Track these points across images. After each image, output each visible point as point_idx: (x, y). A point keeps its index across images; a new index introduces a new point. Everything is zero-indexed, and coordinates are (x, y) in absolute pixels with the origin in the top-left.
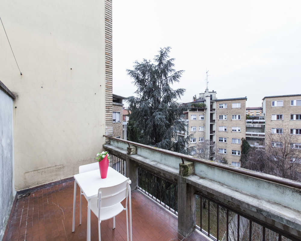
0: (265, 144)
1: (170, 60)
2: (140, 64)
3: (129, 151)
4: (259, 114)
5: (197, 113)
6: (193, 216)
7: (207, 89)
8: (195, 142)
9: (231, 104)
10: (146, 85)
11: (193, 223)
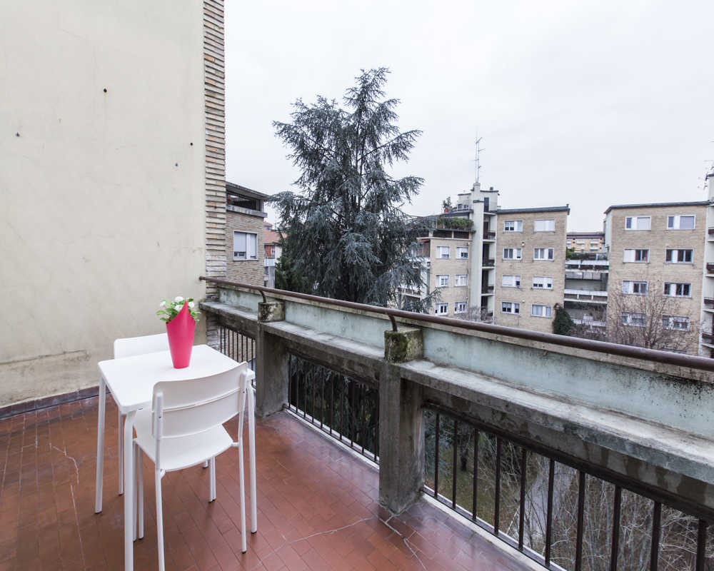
0: (608, 318)
1: (386, 104)
2: (310, 109)
3: (262, 312)
4: (596, 248)
5: (451, 242)
6: (419, 463)
7: (477, 184)
8: (446, 314)
9: (533, 222)
10: (324, 165)
11: (417, 479)
